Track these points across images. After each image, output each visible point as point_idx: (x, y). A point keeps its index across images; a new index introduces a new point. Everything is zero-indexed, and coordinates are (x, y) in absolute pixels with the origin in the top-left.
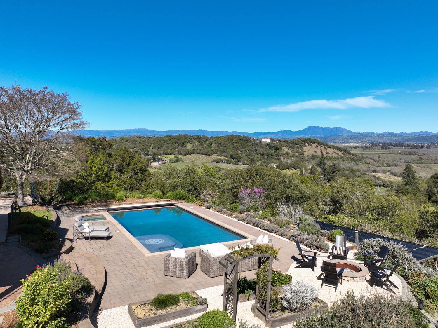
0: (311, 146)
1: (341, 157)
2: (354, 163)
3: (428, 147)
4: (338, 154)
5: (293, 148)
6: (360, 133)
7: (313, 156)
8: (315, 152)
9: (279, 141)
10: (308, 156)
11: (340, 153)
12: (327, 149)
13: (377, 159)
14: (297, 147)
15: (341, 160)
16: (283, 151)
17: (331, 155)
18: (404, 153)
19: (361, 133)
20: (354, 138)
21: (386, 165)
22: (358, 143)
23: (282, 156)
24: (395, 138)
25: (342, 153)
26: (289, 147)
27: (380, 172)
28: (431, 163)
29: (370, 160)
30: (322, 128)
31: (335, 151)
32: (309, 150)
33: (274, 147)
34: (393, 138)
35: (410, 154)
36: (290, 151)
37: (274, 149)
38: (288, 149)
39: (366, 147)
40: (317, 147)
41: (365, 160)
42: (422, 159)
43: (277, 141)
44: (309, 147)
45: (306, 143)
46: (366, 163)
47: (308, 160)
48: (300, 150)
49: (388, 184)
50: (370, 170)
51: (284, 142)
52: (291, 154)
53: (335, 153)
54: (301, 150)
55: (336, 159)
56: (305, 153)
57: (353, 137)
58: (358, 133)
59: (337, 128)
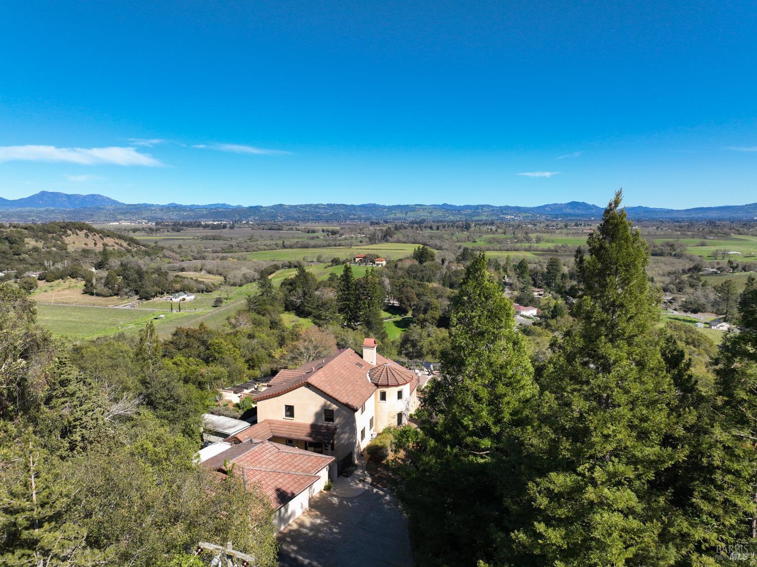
0: (77, 235)
1: (129, 251)
2: (148, 258)
3: (232, 228)
4: (121, 246)
5: (46, 239)
6: (132, 205)
7: (84, 251)
8: (85, 244)
9: (14, 227)
10: (75, 251)
11: (125, 244)
12: (104, 239)
13: (178, 250)
14: (53, 238)
15: (129, 255)
16: (27, 245)
17: (111, 248)
18: (207, 238)
19: (135, 205)
20: (125, 213)
21: (191, 258)
22: (131, 221)
23: (26, 253)
24: (185, 214)
25: (127, 243)
26: (37, 238)
27: (190, 271)
28: (243, 252)
29: (169, 252)
30: (67, 195)
31: (117, 241)
32: (75, 242)
33: (7, 238)
34: (182, 213)
35: (214, 239)
36: (40, 245)
37: (7, 243)
38: (37, 241)
39: (151, 229)
40: (87, 236)
41: (162, 252)
42: (232, 246)
43: (10, 227)
44: (73, 237)
45: (68, 231)
46: (164, 256)
47: (77, 258)
48: (58, 242)
49: (211, 288)
50: (174, 267)
51: (26, 229)
52: (43, 250)
53: (117, 244)
54: (61, 241)
55: (120, 254)
56: (68, 246)
57: (123, 211)
58: (129, 205)
59: (93, 196)
